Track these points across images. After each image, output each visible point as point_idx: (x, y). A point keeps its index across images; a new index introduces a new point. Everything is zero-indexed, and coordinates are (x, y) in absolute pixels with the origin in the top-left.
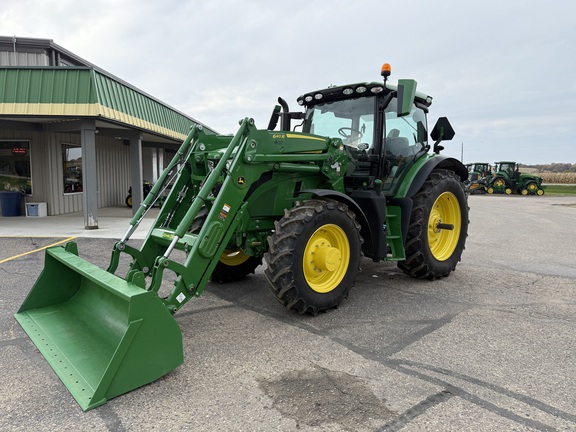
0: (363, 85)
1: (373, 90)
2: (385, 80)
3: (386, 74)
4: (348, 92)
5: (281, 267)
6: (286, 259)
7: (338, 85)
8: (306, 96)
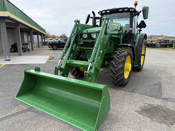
0: (127, 8)
1: (130, 10)
2: (135, 7)
3: (136, 5)
4: (121, 10)
5: (119, 72)
6: (121, 69)
7: (116, 8)
8: (103, 11)
